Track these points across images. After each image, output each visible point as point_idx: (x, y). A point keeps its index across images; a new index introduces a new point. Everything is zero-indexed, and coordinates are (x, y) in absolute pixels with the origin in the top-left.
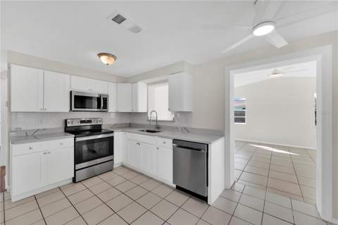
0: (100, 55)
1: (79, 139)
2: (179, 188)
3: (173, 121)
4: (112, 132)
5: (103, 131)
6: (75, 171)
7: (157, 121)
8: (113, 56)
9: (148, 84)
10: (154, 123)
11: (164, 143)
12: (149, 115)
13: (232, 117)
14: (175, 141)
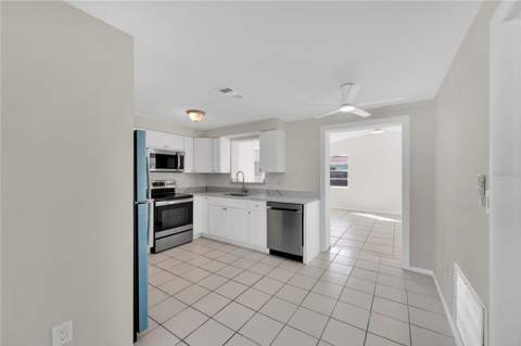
0: (189, 112)
1: (159, 204)
2: (273, 253)
3: (264, 183)
4: (191, 196)
5: (176, 196)
6: (155, 239)
7: (243, 183)
8: (203, 113)
9: (231, 140)
10: (241, 187)
11: (257, 206)
12: (234, 176)
13: (328, 179)
14: (269, 203)
